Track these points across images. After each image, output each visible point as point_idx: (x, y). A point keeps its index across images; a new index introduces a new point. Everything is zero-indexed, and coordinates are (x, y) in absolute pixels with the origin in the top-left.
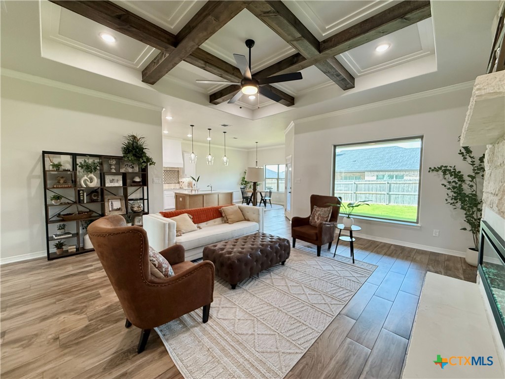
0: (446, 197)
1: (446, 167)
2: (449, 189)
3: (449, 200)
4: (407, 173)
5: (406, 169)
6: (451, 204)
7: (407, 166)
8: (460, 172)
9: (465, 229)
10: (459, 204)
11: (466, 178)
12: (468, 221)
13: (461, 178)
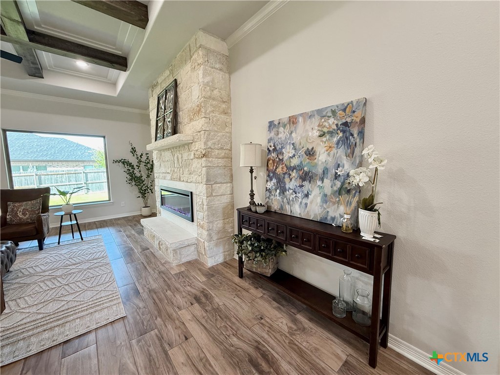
0: (126, 179)
1: (124, 160)
2: (128, 174)
3: (128, 182)
4: (50, 164)
5: (48, 159)
6: (129, 183)
7: (48, 156)
8: (131, 163)
9: (139, 197)
10: (134, 183)
11: (135, 167)
12: (140, 192)
13: (133, 167)
